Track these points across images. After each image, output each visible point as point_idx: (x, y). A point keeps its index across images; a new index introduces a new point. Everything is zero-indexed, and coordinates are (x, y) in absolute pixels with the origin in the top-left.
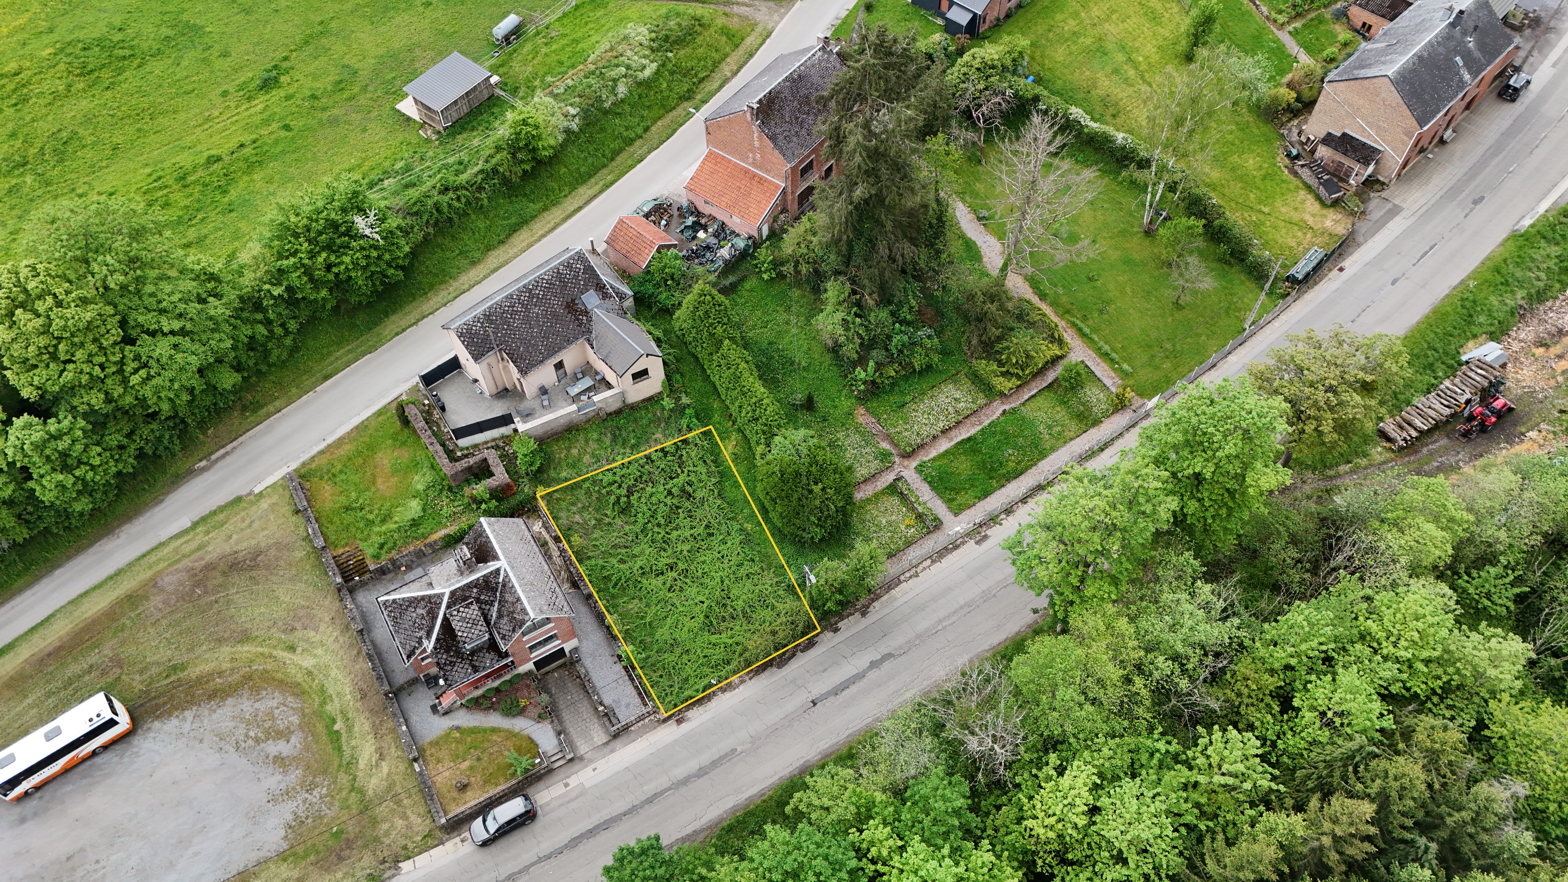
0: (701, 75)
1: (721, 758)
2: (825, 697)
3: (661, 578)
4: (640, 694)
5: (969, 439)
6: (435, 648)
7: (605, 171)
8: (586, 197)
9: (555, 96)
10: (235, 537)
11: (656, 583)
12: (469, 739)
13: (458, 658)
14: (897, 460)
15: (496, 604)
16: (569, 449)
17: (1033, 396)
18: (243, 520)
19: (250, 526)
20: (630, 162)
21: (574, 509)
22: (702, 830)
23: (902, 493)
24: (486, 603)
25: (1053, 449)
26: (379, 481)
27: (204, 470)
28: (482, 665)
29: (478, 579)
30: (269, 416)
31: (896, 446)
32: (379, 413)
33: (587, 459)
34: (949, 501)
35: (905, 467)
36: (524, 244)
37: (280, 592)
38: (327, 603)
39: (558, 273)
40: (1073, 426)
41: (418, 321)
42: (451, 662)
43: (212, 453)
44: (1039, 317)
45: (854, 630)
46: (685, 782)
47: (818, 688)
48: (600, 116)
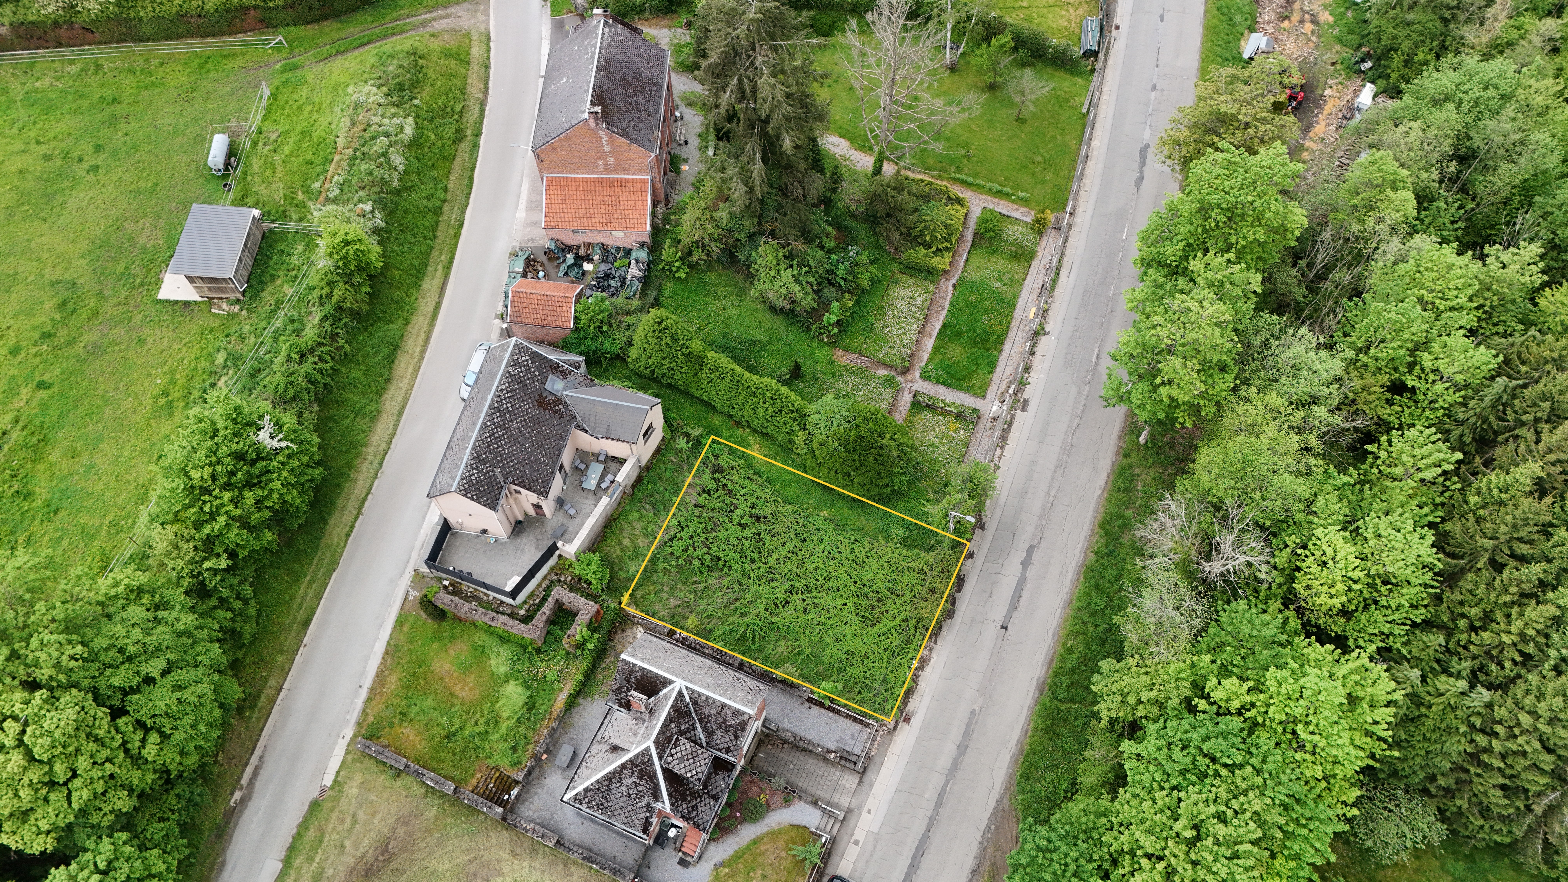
0: (458, 109)
1: (968, 726)
2: (1009, 617)
3: (790, 607)
4: (855, 720)
5: (945, 326)
6: (672, 804)
7: (435, 253)
8: (435, 290)
9: (335, 201)
10: (347, 843)
11: (788, 613)
12: (740, 866)
13: (696, 798)
14: (900, 379)
15: (698, 725)
16: (619, 543)
17: (967, 260)
18: (343, 821)
19: (355, 821)
20: (452, 232)
21: (664, 595)
22: (1002, 797)
23: (928, 406)
24: (688, 730)
25: (1016, 296)
26: (457, 689)
27: (244, 801)
28: (719, 789)
29: (669, 713)
30: (272, 702)
31: (890, 367)
32: (400, 623)
33: (642, 542)
34: (969, 390)
35: (912, 382)
36: (410, 370)
37: (434, 864)
38: (494, 841)
39: (511, 376)
40: (1017, 268)
41: (360, 509)
42: (693, 807)
43: (239, 779)
44: (928, 188)
45: (986, 546)
46: (955, 766)
47: (998, 614)
48: (396, 198)
